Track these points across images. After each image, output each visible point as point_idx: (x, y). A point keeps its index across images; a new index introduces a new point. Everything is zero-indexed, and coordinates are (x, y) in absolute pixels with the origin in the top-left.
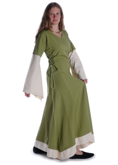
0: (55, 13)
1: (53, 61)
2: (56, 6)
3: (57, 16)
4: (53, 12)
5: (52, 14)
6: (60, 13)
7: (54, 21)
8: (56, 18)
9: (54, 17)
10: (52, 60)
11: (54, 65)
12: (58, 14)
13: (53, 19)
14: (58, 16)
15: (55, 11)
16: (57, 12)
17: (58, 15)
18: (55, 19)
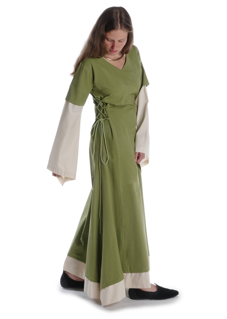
1: (105, 112)
10: (103, 109)
11: (108, 119)
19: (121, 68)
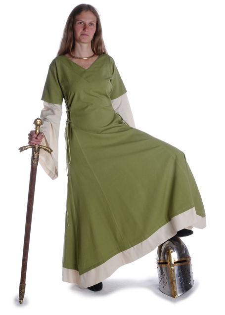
0: (87, 22)
2: (91, 11)
3: (90, 27)
4: (83, 20)
5: (81, 23)
6: (95, 24)
7: (82, 35)
8: (87, 30)
9: (84, 29)
11: (70, 121)
12: (91, 24)
13: (82, 32)
14: (91, 29)
15: (87, 18)
16: (91, 21)
17: (92, 27)
18: (86, 33)
19: (86, 68)
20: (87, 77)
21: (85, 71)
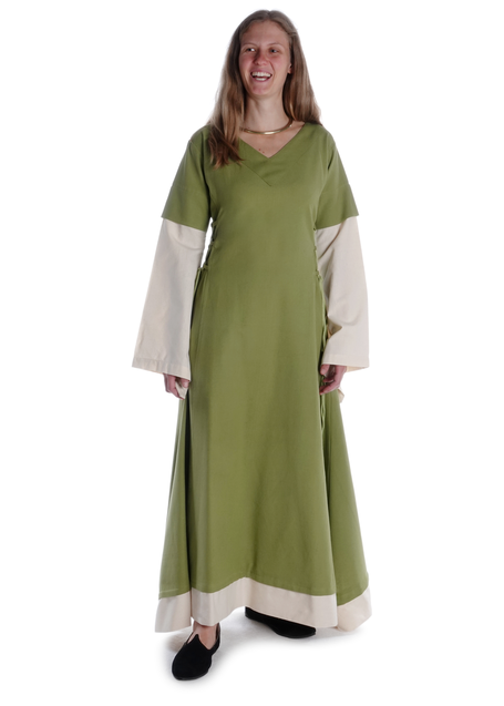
19: (268, 155)
20: (267, 175)
21: (265, 162)
